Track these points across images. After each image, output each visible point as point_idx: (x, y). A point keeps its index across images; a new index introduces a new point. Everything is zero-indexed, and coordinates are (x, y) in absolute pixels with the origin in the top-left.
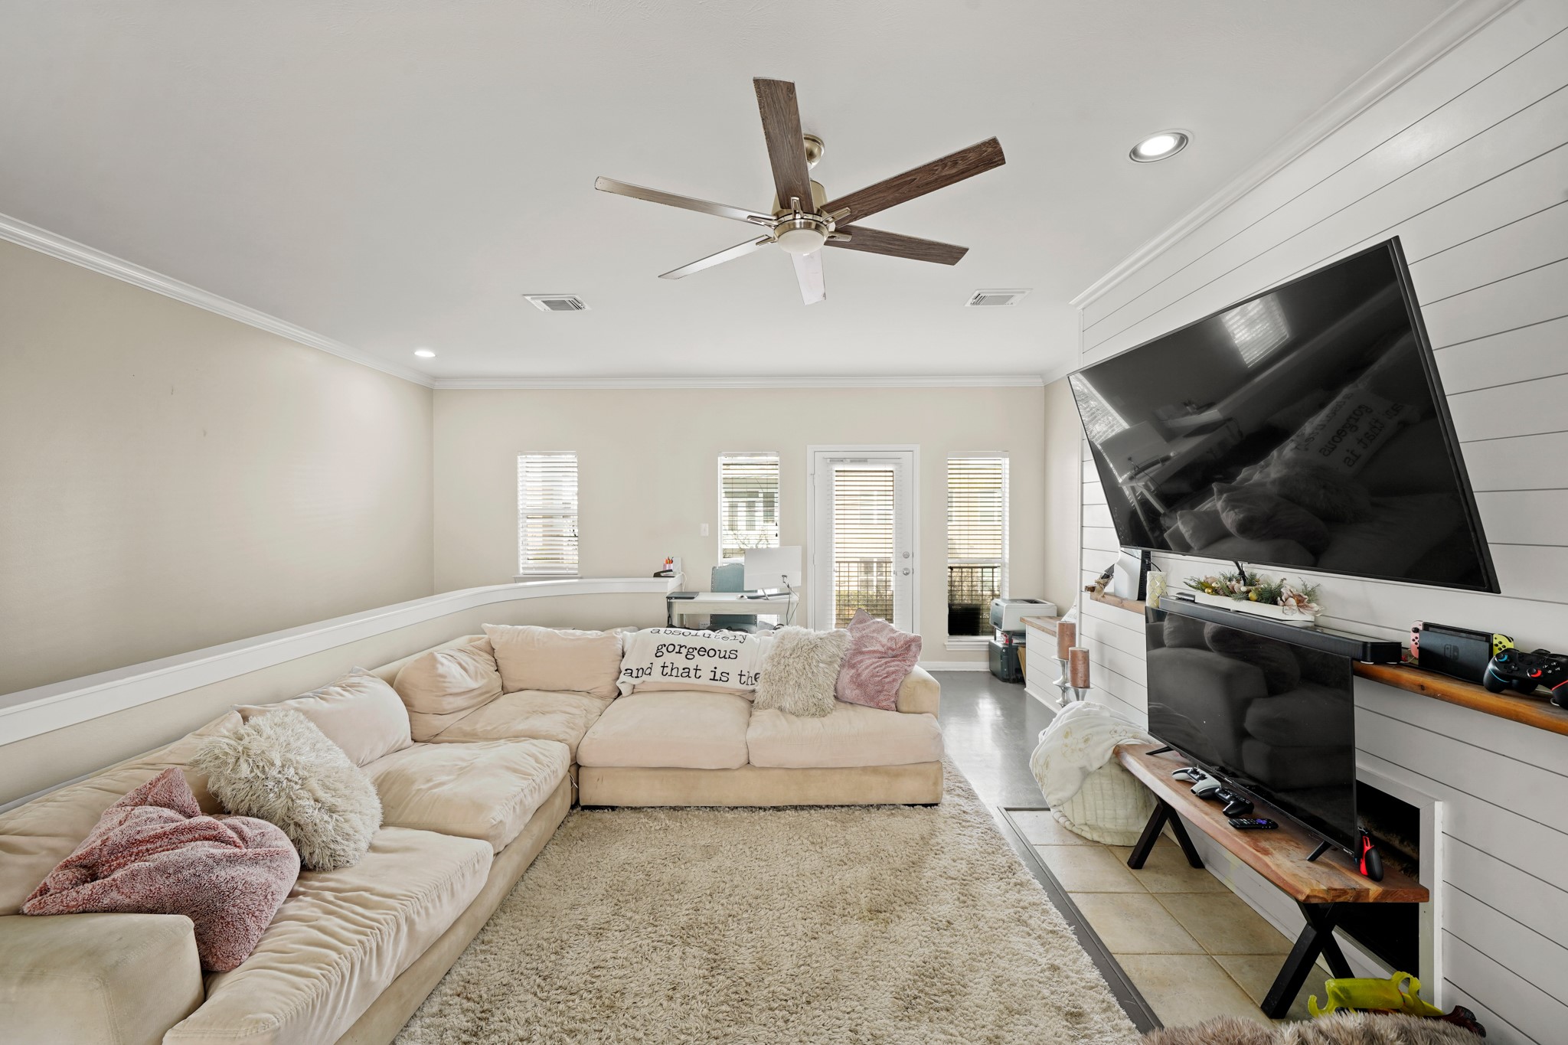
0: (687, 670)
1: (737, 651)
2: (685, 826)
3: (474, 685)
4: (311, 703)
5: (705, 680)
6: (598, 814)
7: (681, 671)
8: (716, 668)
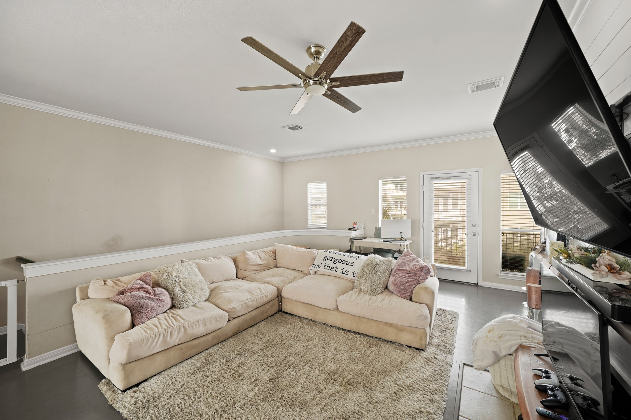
0: (333, 268)
1: (353, 263)
2: (310, 327)
3: (261, 262)
4: (201, 261)
5: (339, 273)
6: (286, 316)
7: (331, 268)
8: (344, 268)
